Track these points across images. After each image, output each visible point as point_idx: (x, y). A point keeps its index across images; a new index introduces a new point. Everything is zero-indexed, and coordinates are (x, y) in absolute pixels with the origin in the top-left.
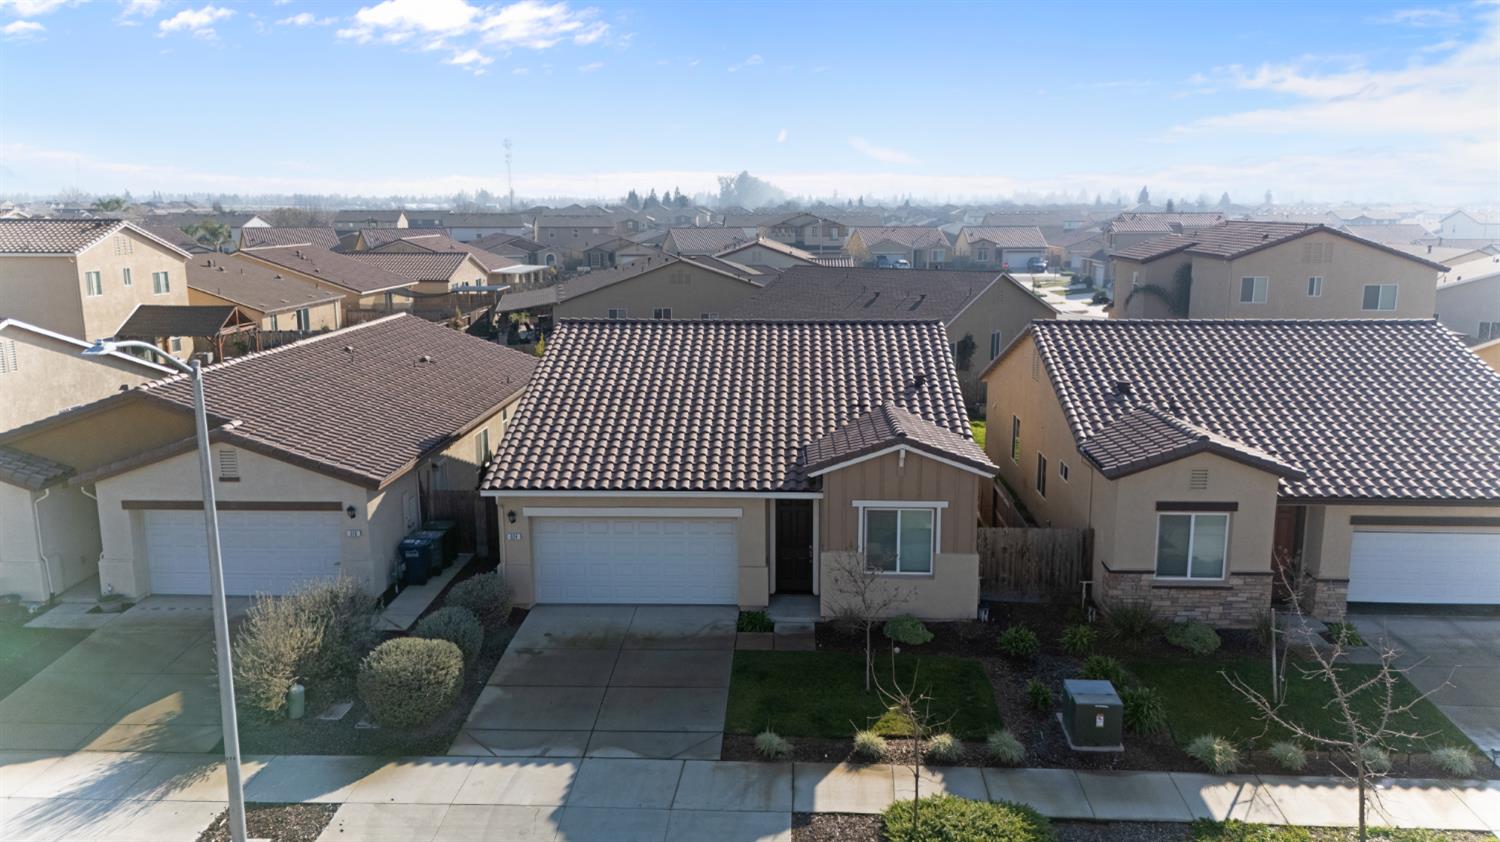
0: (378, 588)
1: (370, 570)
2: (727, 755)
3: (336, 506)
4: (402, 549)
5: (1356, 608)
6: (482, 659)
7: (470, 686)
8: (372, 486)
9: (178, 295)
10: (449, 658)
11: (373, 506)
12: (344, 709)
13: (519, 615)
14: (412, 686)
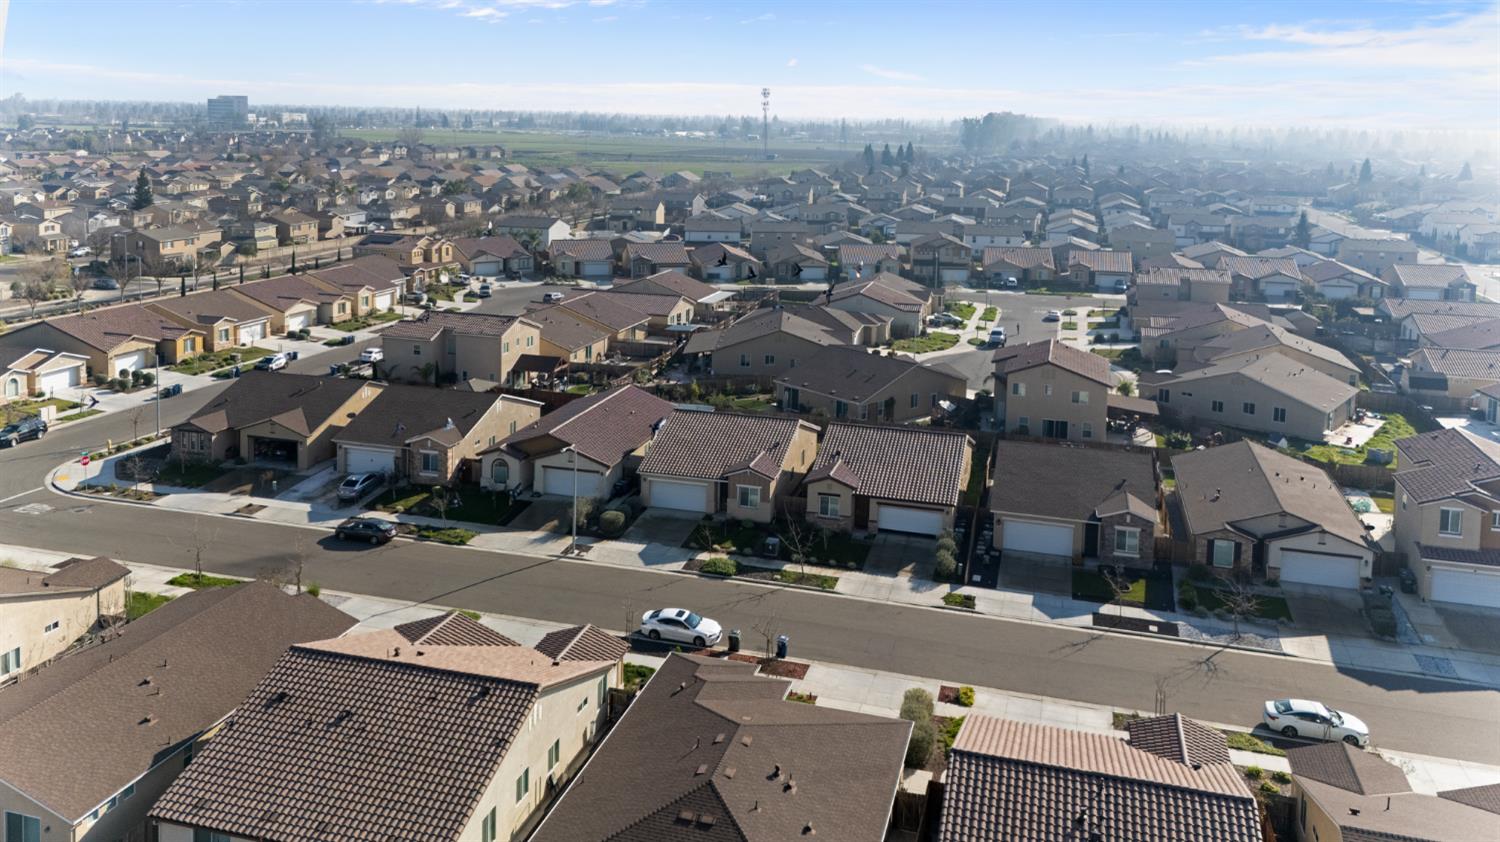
0: (607, 497)
1: (605, 492)
2: (682, 547)
3: (597, 472)
4: (615, 486)
5: (882, 531)
6: (631, 518)
7: (627, 524)
8: (608, 467)
9: (534, 350)
10: (621, 517)
11: (608, 473)
12: (595, 528)
13: (644, 509)
14: (612, 522)
